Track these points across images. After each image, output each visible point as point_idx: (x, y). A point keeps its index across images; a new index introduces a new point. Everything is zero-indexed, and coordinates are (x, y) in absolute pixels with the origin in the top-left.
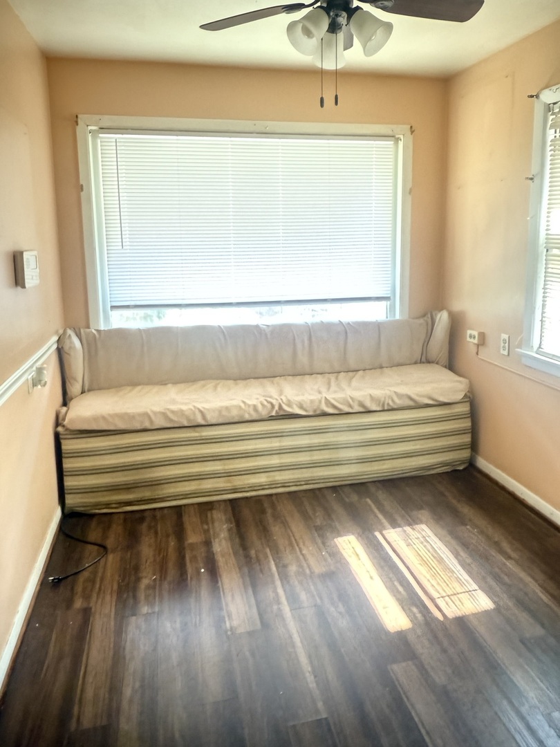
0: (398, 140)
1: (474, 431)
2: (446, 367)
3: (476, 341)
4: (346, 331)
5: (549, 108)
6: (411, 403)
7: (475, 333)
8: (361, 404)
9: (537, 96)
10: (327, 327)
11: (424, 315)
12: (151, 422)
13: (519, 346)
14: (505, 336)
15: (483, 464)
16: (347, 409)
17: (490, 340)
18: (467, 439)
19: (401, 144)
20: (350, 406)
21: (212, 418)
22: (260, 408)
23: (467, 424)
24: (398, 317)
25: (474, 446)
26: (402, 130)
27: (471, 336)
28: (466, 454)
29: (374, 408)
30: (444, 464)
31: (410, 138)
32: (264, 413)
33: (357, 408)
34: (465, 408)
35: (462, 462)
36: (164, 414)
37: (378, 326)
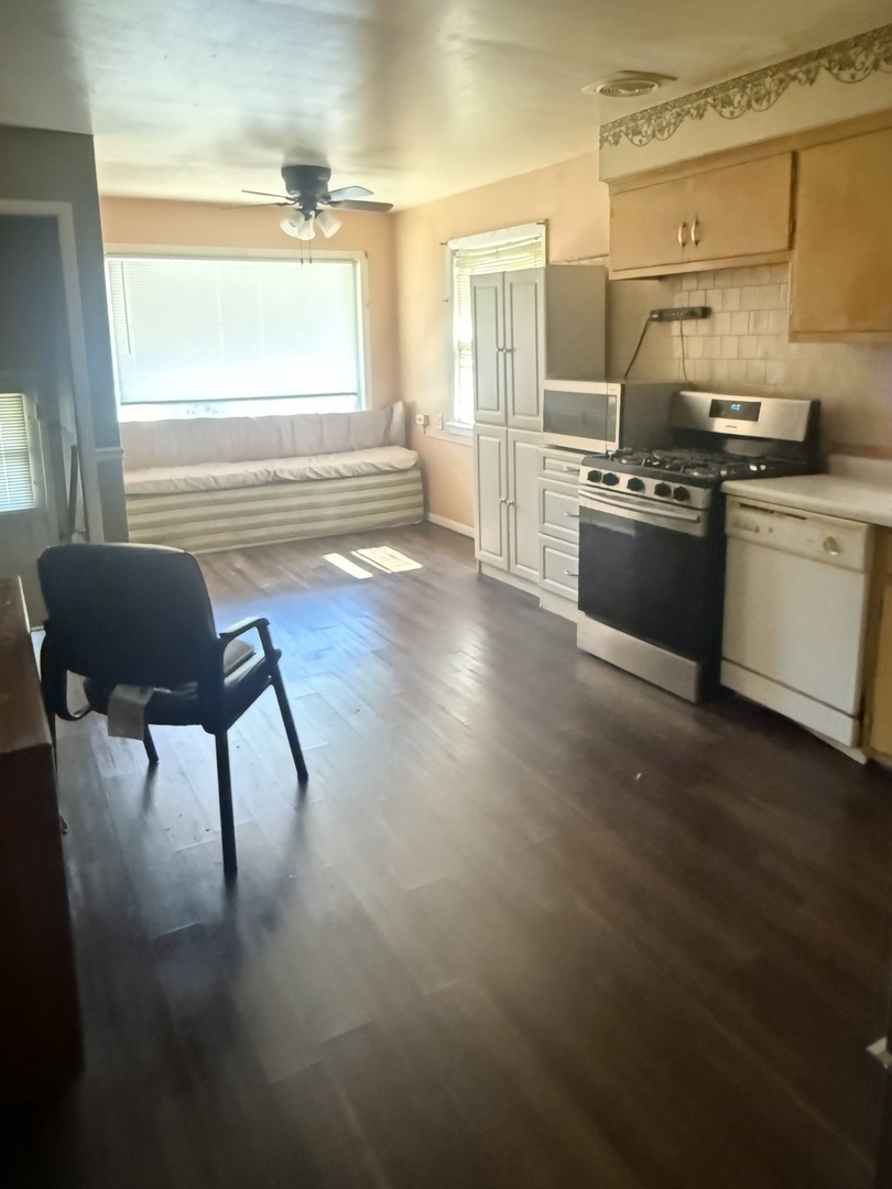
0: (355, 263)
1: (426, 492)
2: (403, 446)
3: (422, 423)
4: (321, 420)
5: (454, 253)
6: (375, 471)
7: (422, 417)
8: (337, 471)
9: (446, 244)
10: (306, 417)
11: (385, 407)
12: (176, 486)
13: (448, 420)
14: (440, 415)
15: (434, 518)
16: (326, 475)
17: (431, 422)
18: (420, 498)
19: (358, 266)
20: (328, 472)
21: (222, 483)
22: (259, 474)
23: (419, 486)
24: (364, 408)
25: (426, 505)
26: (359, 255)
27: (419, 419)
28: (420, 511)
29: (347, 474)
30: (405, 519)
31: (365, 260)
32: (262, 478)
33: (334, 475)
34: (416, 474)
35: (417, 517)
36: (185, 480)
37: (348, 416)
